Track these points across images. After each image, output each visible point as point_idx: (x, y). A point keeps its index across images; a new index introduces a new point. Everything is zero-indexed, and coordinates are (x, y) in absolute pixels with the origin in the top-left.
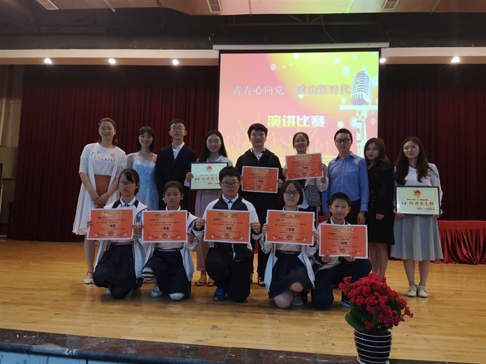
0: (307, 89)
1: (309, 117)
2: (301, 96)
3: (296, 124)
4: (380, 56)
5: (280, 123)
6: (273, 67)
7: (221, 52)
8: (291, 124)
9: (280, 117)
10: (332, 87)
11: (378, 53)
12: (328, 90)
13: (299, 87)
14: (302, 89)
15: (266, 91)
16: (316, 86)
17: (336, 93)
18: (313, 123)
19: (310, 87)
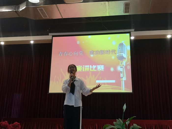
0: (95, 52)
1: (96, 66)
2: (92, 56)
3: (89, 70)
4: (130, 36)
5: (81, 69)
6: (78, 42)
7: (53, 36)
8: (87, 70)
9: (81, 66)
10: (107, 51)
11: (129, 34)
12: (105, 53)
13: (91, 51)
14: (92, 52)
15: (75, 54)
16: (99, 51)
17: (109, 54)
18: (98, 69)
19: (96, 51)
